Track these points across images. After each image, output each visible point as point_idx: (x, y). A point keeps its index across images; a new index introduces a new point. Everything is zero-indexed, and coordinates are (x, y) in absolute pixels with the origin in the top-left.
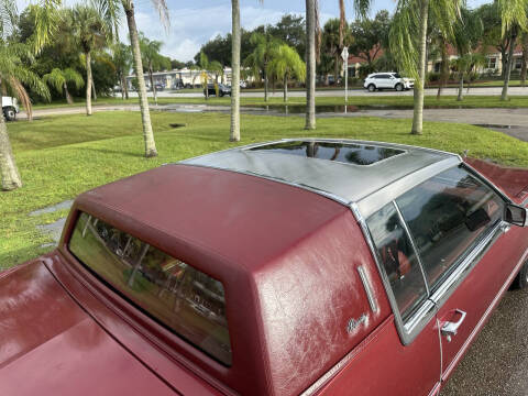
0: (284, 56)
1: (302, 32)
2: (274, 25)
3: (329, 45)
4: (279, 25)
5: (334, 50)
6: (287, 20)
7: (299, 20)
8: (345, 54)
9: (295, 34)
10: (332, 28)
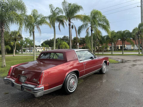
0: (64, 44)
1: (68, 40)
2: (62, 38)
3: (74, 42)
4: (63, 38)
5: (76, 43)
6: (65, 37)
7: (67, 37)
8: (78, 44)
9: (67, 40)
10: (75, 39)
